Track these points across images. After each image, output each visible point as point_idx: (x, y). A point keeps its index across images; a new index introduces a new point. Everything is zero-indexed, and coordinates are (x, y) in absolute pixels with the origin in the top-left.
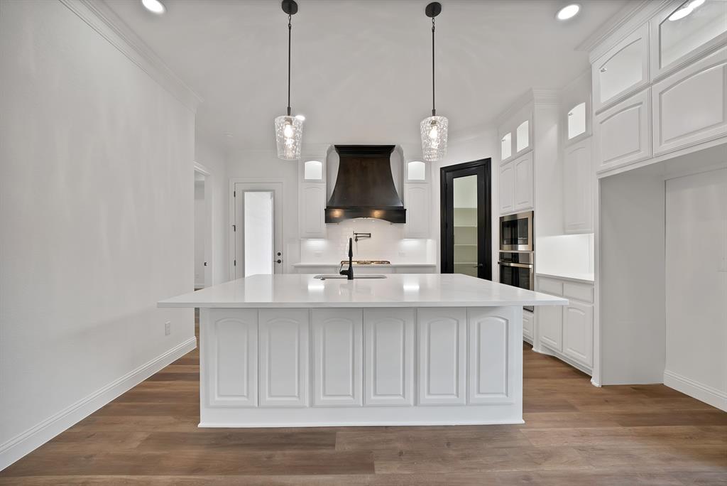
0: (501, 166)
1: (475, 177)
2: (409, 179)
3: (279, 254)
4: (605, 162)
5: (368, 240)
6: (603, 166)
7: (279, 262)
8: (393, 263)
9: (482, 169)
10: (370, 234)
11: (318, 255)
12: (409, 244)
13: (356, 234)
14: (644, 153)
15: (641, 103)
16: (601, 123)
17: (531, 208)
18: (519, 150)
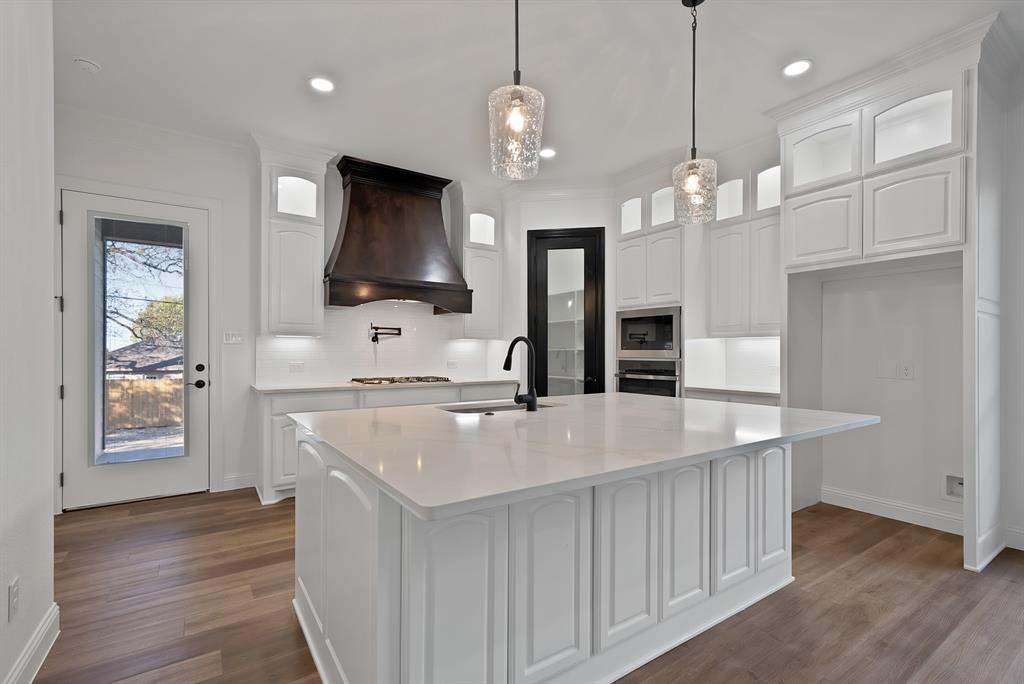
0: (620, 242)
1: (581, 252)
2: (472, 240)
3: (200, 368)
4: (799, 255)
5: (396, 339)
6: (795, 260)
7: (200, 384)
8: (455, 379)
9: (591, 241)
10: (399, 330)
11: (296, 369)
12: (464, 347)
13: (376, 329)
14: (853, 251)
15: (850, 196)
16: (795, 209)
17: (677, 302)
18: (655, 222)
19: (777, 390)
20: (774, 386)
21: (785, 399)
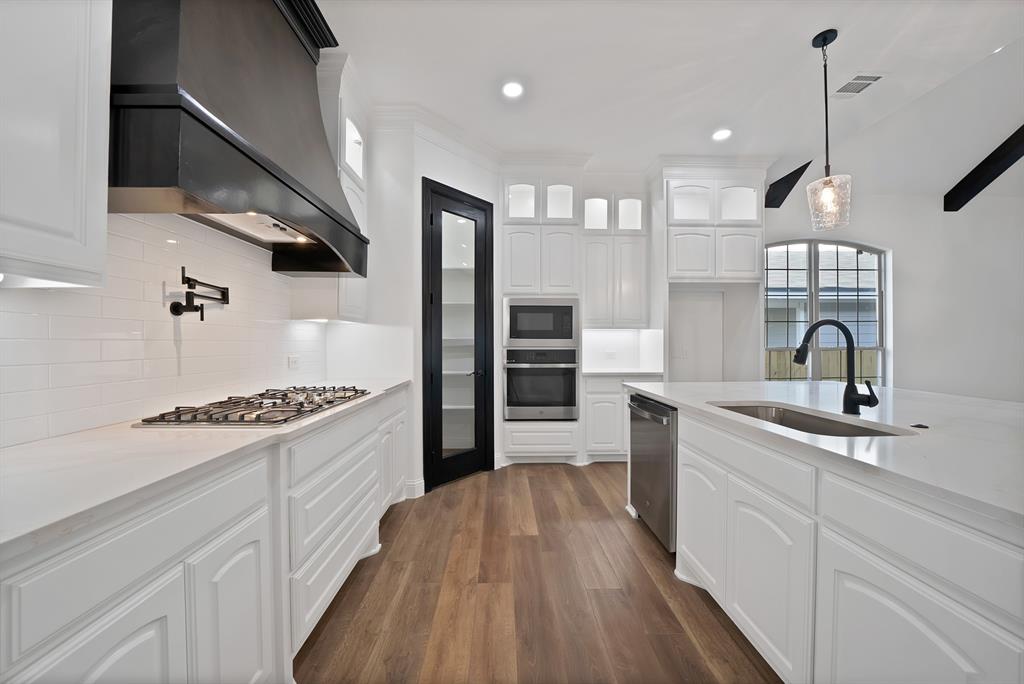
0: (507, 224)
4: (678, 270)
6: (675, 273)
10: (224, 292)
13: (191, 284)
14: (711, 273)
15: (709, 236)
16: (676, 235)
17: (576, 294)
18: (551, 216)
19: (661, 370)
20: (659, 368)
21: (666, 377)
